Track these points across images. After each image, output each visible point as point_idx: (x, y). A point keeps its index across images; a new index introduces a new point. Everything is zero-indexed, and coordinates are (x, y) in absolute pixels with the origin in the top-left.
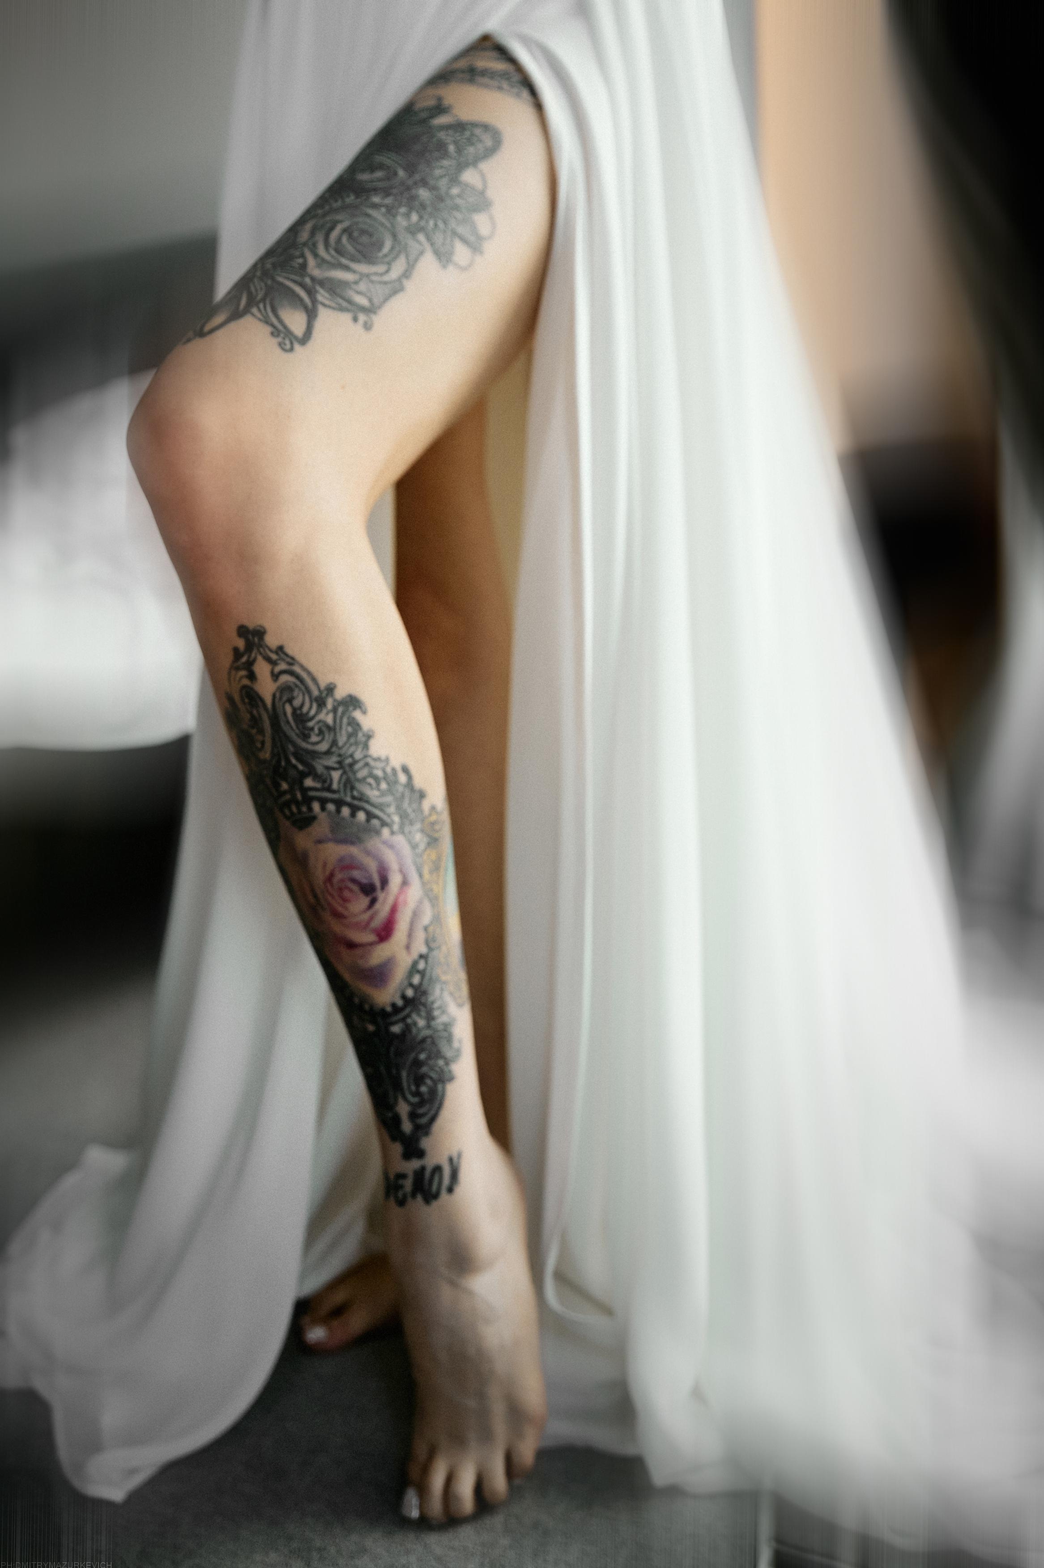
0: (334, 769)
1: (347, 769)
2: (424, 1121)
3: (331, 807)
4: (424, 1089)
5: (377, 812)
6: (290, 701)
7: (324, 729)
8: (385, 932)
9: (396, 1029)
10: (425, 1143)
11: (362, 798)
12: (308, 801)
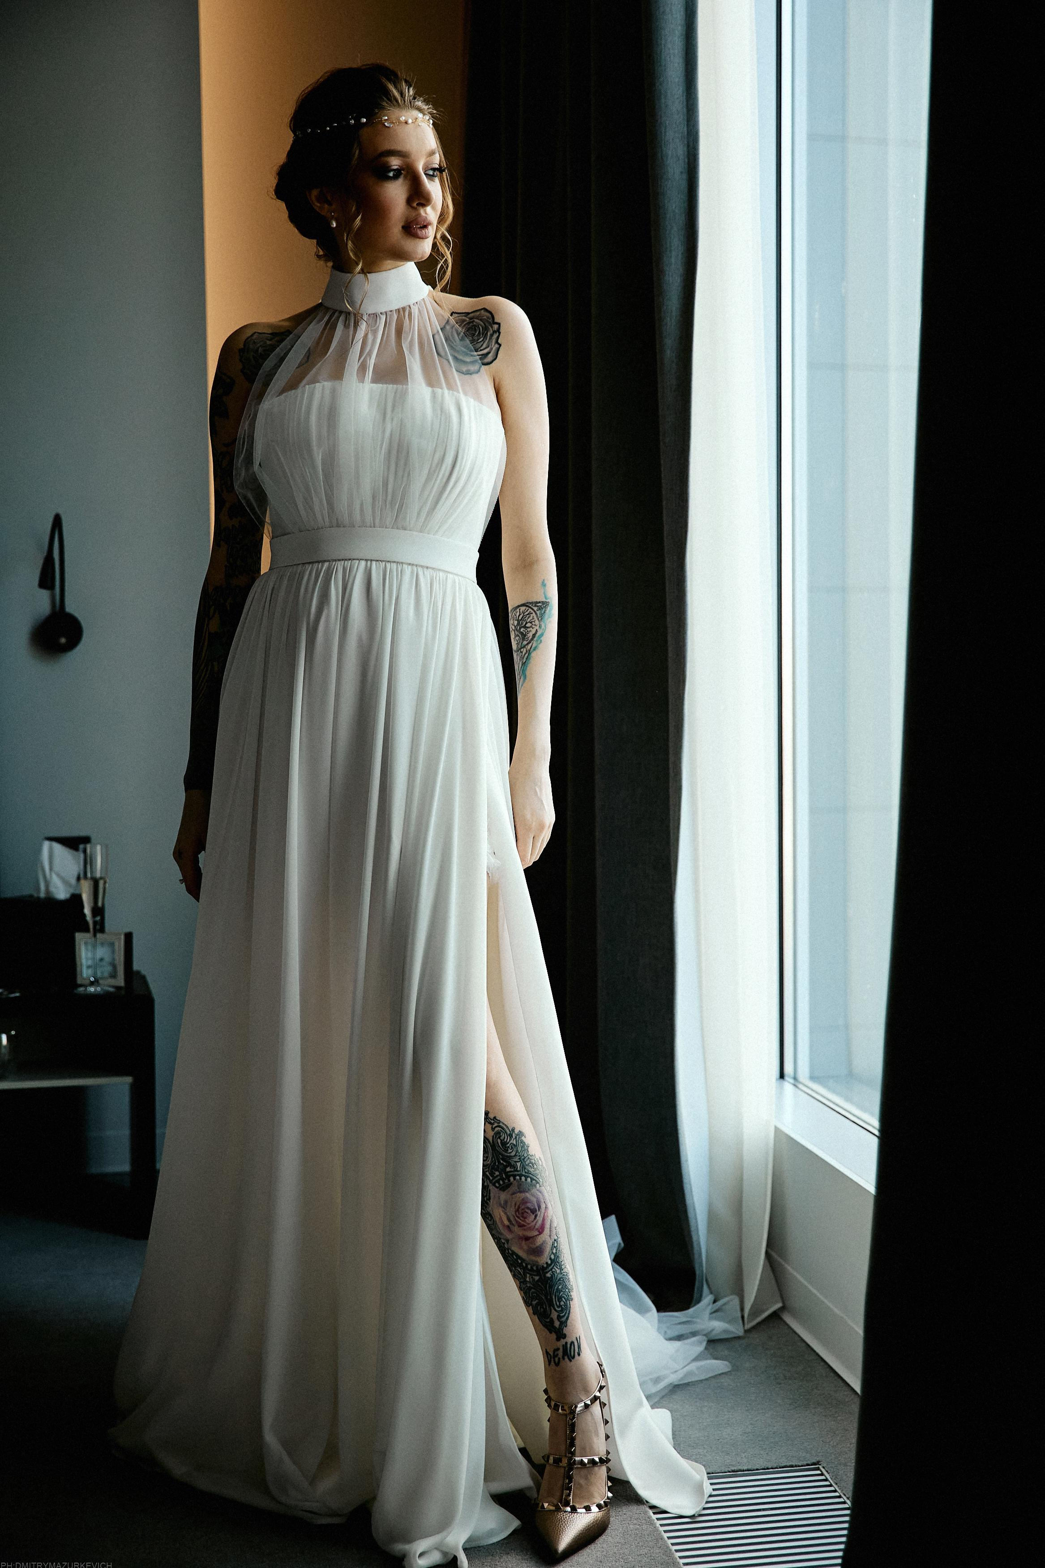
0: (518, 1162)
1: (522, 1161)
2: (564, 1319)
3: (518, 1178)
4: (562, 1303)
5: (535, 1178)
6: (499, 1138)
7: (513, 1146)
8: (541, 1230)
9: (548, 1275)
10: (565, 1331)
11: (529, 1172)
12: (508, 1177)
